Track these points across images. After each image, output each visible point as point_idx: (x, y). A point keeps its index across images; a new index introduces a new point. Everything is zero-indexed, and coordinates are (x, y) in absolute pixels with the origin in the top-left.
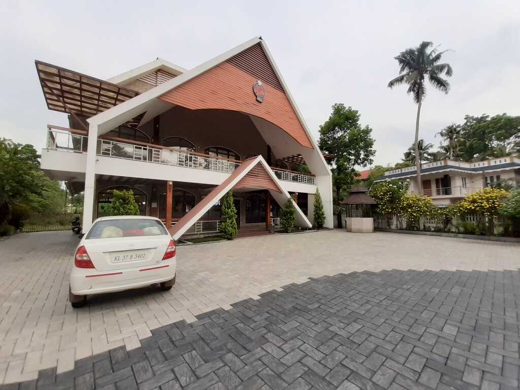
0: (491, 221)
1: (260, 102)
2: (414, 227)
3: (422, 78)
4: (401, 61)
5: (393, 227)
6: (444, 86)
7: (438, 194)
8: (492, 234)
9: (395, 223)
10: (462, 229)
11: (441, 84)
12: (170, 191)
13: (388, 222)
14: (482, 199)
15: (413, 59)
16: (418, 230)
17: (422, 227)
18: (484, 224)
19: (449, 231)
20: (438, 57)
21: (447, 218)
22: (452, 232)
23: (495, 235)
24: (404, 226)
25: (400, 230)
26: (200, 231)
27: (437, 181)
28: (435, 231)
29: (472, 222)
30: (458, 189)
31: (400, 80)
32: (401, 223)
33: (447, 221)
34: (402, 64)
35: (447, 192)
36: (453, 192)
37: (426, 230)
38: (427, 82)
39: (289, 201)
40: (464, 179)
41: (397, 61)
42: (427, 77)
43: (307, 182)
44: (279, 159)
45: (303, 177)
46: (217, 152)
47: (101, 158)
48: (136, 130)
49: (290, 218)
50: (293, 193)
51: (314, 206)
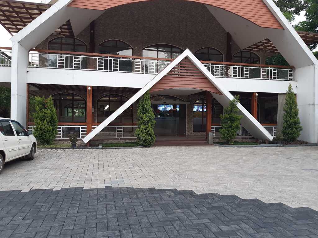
12: (89, 97)
26: (121, 136)
43: (278, 78)
44: (245, 49)
45: (271, 70)
46: (158, 51)
47: (29, 69)
48: (75, 39)
49: (231, 127)
50: (251, 94)
51: (284, 110)
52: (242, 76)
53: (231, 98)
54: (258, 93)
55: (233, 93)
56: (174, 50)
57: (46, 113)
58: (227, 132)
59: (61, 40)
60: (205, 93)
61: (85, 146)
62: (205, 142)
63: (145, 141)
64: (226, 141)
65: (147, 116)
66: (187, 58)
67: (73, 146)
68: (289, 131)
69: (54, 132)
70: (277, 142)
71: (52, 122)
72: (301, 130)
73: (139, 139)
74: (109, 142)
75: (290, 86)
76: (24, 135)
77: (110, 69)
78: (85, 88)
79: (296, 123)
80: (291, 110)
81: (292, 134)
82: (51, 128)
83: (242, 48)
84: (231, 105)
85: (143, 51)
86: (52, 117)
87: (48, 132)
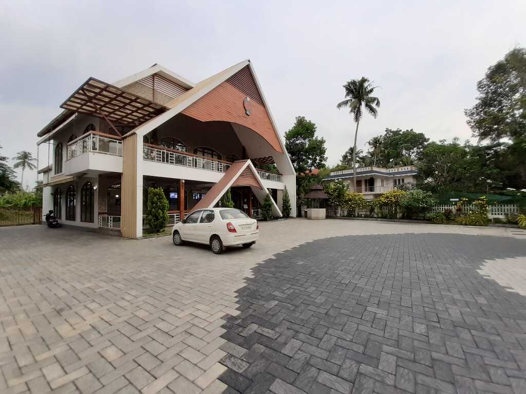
0: (396, 209)
1: (248, 115)
2: (351, 215)
3: (361, 104)
4: (347, 89)
5: (338, 215)
6: (374, 112)
7: (366, 190)
8: (396, 218)
9: (339, 212)
10: (380, 215)
11: (372, 110)
12: (182, 188)
13: (335, 211)
14: (391, 196)
15: (355, 89)
16: (355, 217)
17: (357, 215)
18: (392, 212)
19: (373, 217)
20: (371, 91)
21: (372, 208)
22: (375, 218)
23: (398, 218)
24: (346, 214)
25: (343, 217)
27: (366, 181)
28: (364, 217)
29: (386, 211)
30: (379, 188)
31: (346, 103)
32: (343, 212)
33: (372, 210)
34: (347, 91)
35: (372, 190)
36: (375, 190)
37: (359, 216)
38: (363, 108)
39: (268, 196)
40: (382, 181)
41: (345, 88)
42: (363, 103)
45: (274, 175)
46: (203, 152)
53: (268, 192)
56: (214, 153)
77: (196, 166)
78: (179, 180)
83: (251, 157)
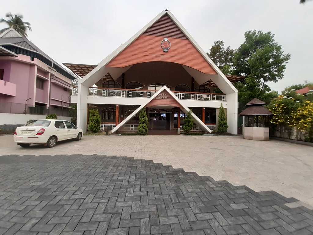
1: (167, 52)
5: (294, 137)
9: (295, 133)
12: (117, 110)
25: (298, 141)
26: (133, 130)
43: (216, 100)
44: (201, 85)
45: (212, 96)
46: (156, 87)
47: (89, 97)
48: (114, 82)
49: (188, 125)
50: (201, 108)
51: (219, 116)
52: (197, 99)
53: (188, 110)
54: (205, 108)
55: (189, 108)
57: (94, 118)
58: (186, 128)
59: (108, 83)
60: (176, 108)
61: (112, 134)
62: (176, 133)
63: (142, 132)
64: (186, 132)
65: (143, 119)
66: (165, 90)
67: (107, 134)
68: (221, 128)
69: (98, 127)
70: (214, 133)
71: (97, 122)
72: (228, 127)
73: (139, 131)
74: (126, 132)
75: (222, 104)
76: (74, 128)
77: (128, 96)
78: (115, 105)
79: (225, 124)
80: (222, 116)
81: (222, 129)
82: (97, 125)
83: (200, 84)
84: (188, 113)
85: (148, 87)
86: (97, 120)
87: (95, 127)
